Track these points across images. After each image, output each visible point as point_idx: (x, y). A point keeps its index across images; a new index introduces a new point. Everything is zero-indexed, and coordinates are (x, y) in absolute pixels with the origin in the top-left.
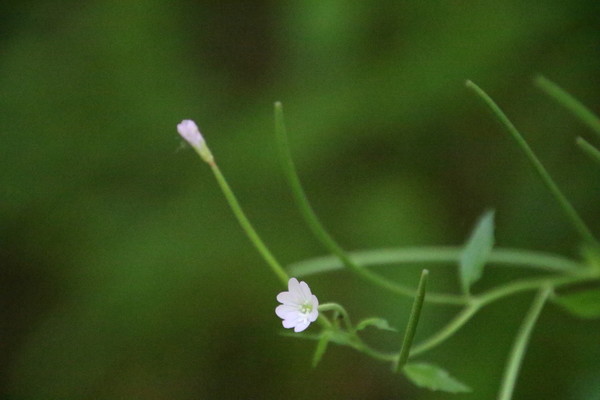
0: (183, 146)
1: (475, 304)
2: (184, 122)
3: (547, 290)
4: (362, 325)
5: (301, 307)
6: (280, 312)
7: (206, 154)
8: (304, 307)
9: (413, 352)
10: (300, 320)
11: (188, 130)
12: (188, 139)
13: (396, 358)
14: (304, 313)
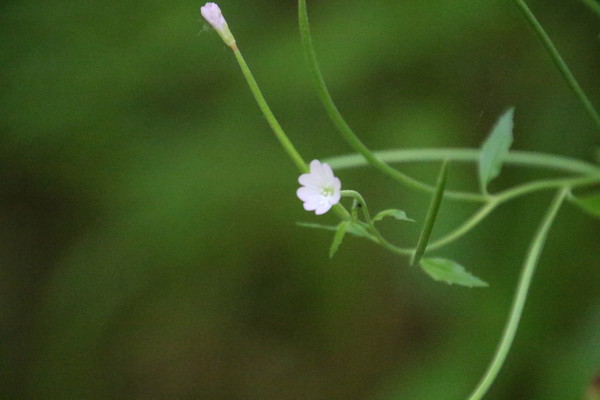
0: (205, 28)
1: (493, 201)
2: (207, 4)
3: (565, 190)
4: (380, 216)
5: (322, 190)
6: (301, 194)
7: (229, 38)
8: (327, 190)
9: (430, 247)
10: (321, 203)
11: (212, 13)
12: (211, 21)
13: (413, 252)
14: (326, 196)
